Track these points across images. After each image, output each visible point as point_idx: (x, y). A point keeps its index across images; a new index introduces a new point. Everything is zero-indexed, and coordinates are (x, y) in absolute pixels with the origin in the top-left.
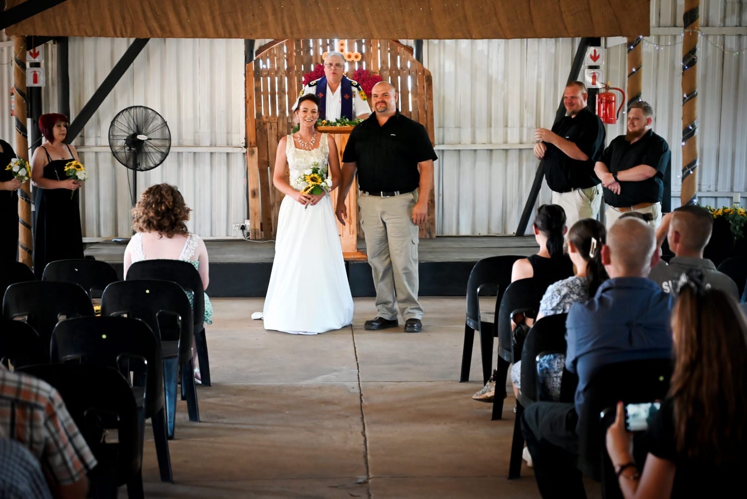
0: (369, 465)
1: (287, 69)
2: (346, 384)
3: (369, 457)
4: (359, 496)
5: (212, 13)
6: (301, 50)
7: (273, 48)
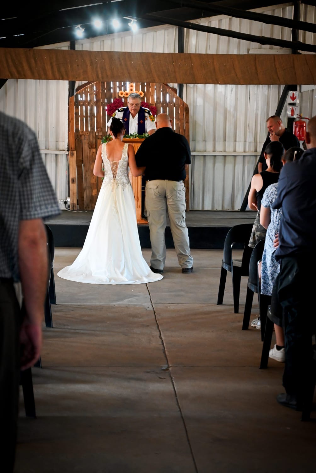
0: (168, 358)
1: (96, 101)
2: (144, 304)
3: (167, 353)
4: (164, 378)
5: (51, 63)
6: (105, 89)
7: (87, 87)
